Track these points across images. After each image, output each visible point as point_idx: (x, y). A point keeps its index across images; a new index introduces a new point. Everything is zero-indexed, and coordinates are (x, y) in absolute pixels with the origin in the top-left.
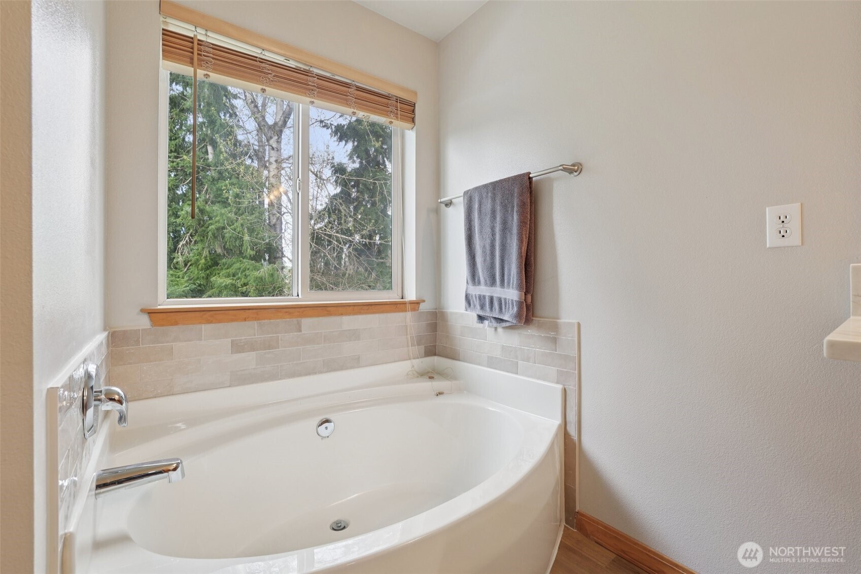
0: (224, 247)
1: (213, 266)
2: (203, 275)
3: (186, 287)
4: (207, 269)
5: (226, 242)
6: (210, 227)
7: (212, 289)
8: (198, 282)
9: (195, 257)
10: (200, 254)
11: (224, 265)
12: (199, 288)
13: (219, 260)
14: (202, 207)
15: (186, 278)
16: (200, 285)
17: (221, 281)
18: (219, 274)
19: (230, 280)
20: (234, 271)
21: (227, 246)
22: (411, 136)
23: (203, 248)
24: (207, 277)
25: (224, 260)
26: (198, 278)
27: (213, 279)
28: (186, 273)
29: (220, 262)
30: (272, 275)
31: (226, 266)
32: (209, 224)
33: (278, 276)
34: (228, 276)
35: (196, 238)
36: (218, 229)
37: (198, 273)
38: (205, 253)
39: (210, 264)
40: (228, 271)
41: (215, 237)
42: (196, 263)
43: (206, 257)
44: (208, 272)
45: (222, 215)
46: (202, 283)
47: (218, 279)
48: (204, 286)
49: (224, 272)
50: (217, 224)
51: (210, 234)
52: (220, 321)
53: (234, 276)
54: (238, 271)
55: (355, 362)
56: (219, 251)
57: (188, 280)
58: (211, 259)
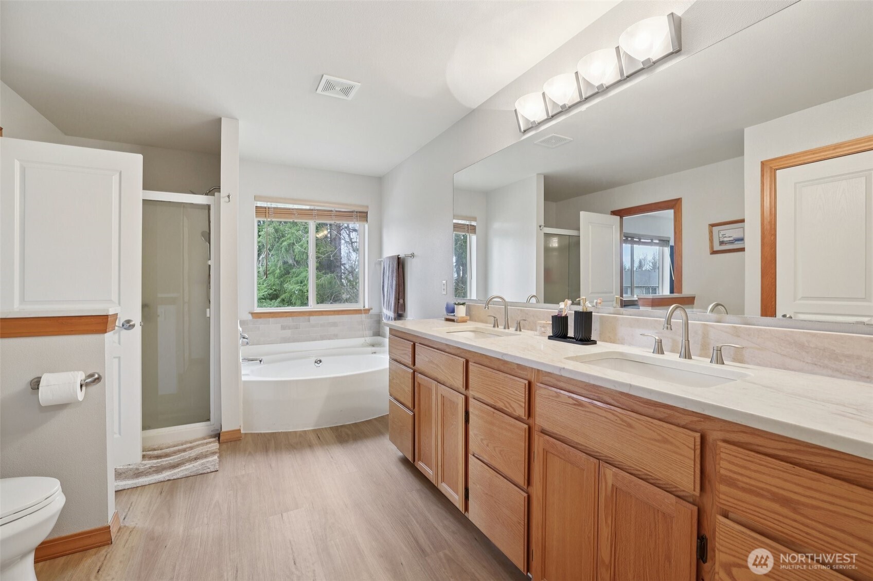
0: (294, 259)
1: (286, 274)
2: (278, 282)
3: (265, 292)
4: (281, 277)
5: (296, 255)
6: (283, 244)
7: (285, 293)
8: (274, 287)
9: (272, 268)
10: (276, 266)
11: (294, 273)
12: (275, 292)
13: (291, 269)
14: (277, 228)
15: (265, 285)
16: (275, 290)
17: (292, 287)
18: (290, 281)
19: (298, 286)
20: (301, 279)
21: (297, 259)
22: (366, 226)
23: (278, 260)
24: (282, 284)
25: (294, 270)
26: (274, 284)
27: (285, 286)
28: (265, 280)
29: (291, 271)
30: (330, 283)
31: (295, 275)
32: (283, 241)
33: (335, 283)
34: (297, 283)
35: (272, 252)
36: (289, 245)
37: (274, 280)
38: (280, 264)
39: (283, 273)
40: (297, 278)
41: (287, 251)
42: (273, 272)
43: (280, 267)
44: (282, 279)
45: (293, 233)
46: (277, 288)
47: (290, 286)
48: (279, 291)
49: (294, 279)
50: (288, 241)
51: (283, 249)
52: (276, 317)
53: (301, 283)
54: (304, 279)
55: (335, 337)
56: (290, 262)
57: (266, 287)
58: (284, 269)
